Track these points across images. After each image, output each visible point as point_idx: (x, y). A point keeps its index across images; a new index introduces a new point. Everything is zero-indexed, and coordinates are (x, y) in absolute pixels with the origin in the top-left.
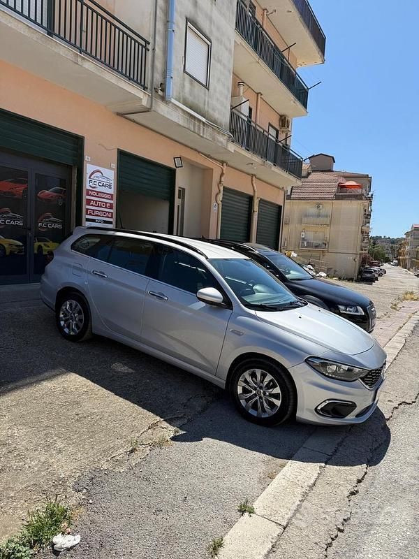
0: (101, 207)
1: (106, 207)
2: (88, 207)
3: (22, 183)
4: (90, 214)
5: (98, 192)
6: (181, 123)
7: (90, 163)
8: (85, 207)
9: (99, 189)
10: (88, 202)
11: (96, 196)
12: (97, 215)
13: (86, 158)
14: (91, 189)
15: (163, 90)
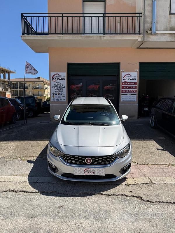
0: (130, 88)
1: (132, 88)
2: (122, 89)
3: (98, 85)
4: (124, 92)
5: (128, 83)
6: (169, 40)
7: (123, 72)
8: (121, 89)
9: (128, 81)
10: (123, 87)
11: (127, 85)
12: (127, 92)
13: (121, 70)
14: (124, 82)
15: (151, 30)
